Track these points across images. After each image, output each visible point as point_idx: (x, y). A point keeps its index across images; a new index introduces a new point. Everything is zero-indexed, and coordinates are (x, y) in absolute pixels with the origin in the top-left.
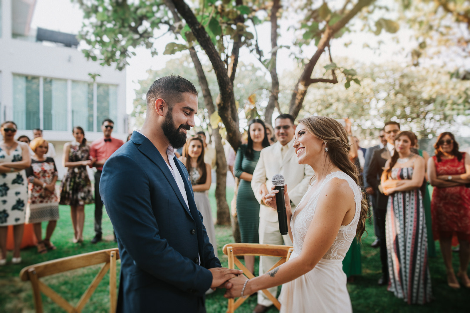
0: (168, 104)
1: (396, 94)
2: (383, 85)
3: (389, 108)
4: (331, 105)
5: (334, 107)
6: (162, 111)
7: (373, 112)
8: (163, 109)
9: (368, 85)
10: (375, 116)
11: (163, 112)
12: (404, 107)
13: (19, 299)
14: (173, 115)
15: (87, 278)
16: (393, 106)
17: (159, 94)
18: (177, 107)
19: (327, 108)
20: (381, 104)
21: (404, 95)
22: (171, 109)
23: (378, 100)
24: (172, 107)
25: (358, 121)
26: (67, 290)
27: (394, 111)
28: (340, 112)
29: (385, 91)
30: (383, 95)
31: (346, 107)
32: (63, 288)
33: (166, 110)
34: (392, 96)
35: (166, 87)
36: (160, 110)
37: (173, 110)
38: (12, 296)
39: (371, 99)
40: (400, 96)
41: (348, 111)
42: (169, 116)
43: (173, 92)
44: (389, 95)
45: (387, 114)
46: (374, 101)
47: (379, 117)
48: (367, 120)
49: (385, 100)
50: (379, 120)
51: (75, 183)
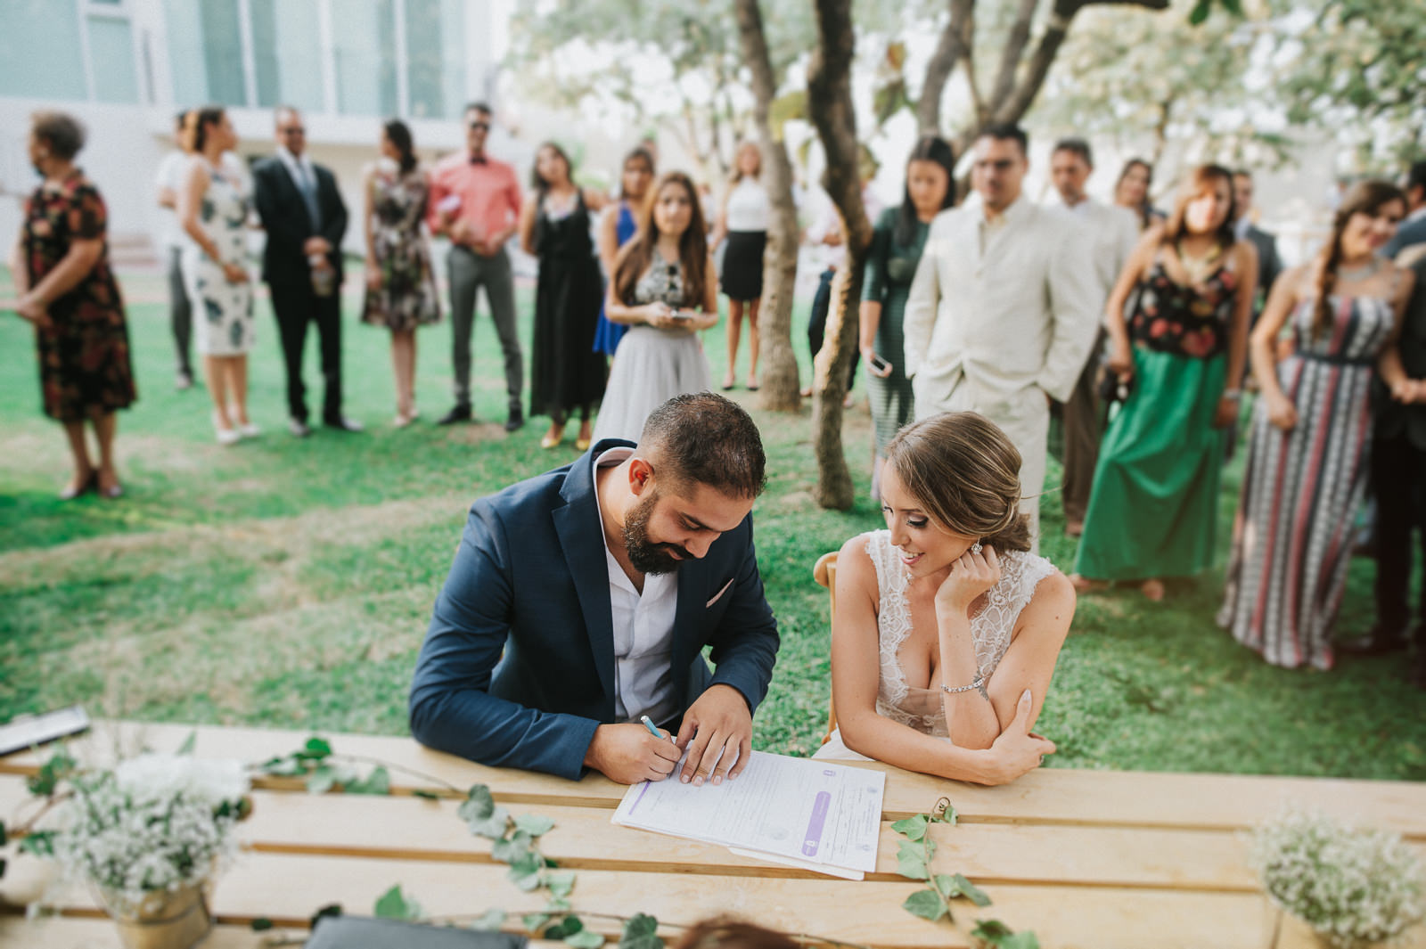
1: (1347, 18)
3: (1314, 68)
4: (1122, 51)
5: (1132, 58)
6: (642, 484)
7: (1255, 78)
8: (645, 482)
10: (1259, 95)
11: (639, 489)
12: (1363, 67)
13: (284, 574)
15: (437, 535)
16: (1328, 59)
19: (1105, 62)
20: (1291, 51)
21: (1371, 23)
23: (1280, 39)
25: (1203, 110)
26: (395, 563)
27: (1329, 75)
28: (1149, 76)
30: (1301, 20)
31: (1170, 63)
32: (384, 556)
33: (648, 488)
34: (1331, 23)
38: (266, 566)
39: (1256, 35)
40: (1359, 25)
41: (1178, 74)
44: (1319, 22)
45: (1298, 87)
46: (1265, 44)
47: (1271, 95)
48: (1231, 106)
49: (1305, 40)
50: (1271, 106)
51: (394, 272)
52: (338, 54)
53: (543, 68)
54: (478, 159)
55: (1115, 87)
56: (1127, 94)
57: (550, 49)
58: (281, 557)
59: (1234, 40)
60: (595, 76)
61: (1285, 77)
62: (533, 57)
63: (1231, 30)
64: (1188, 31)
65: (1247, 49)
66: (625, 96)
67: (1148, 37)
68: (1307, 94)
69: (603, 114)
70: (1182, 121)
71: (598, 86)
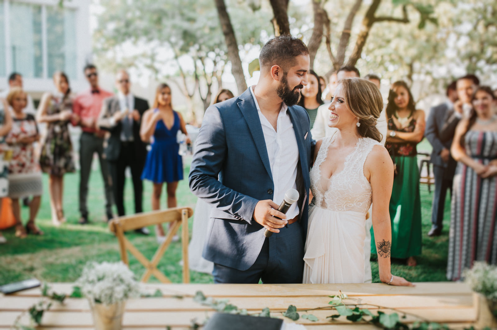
0: (283, 69)
1: (487, 25)
2: (469, 14)
3: (476, 48)
4: (388, 41)
5: (393, 45)
6: (278, 75)
7: (450, 53)
8: (278, 74)
9: (445, 13)
10: (452, 60)
11: (278, 77)
14: (288, 79)
16: (482, 43)
17: (274, 59)
18: (291, 71)
20: (464, 40)
22: (286, 74)
23: (459, 35)
24: (287, 71)
25: (428, 67)
27: (482, 51)
28: (402, 52)
29: (471, 21)
30: (467, 27)
31: (410, 47)
33: (281, 75)
34: (481, 28)
35: (281, 52)
36: (276, 75)
37: (288, 74)
39: (448, 34)
40: (493, 29)
41: (413, 52)
42: (284, 80)
43: (287, 57)
44: (475, 28)
45: (470, 56)
46: (453, 37)
47: (458, 60)
48: (440, 65)
49: (470, 35)
50: (458, 65)
51: (56, 145)
52: (14, 48)
53: (110, 55)
54: (96, 91)
55: (387, 58)
56: (392, 61)
57: (114, 45)
58: (32, 269)
59: (439, 36)
60: (135, 58)
61: (463, 52)
62: (105, 50)
63: (436, 32)
64: (417, 32)
65: (444, 41)
66: (150, 67)
67: (399, 35)
68: (474, 59)
69: (140, 75)
70: (419, 73)
71: (137, 62)
